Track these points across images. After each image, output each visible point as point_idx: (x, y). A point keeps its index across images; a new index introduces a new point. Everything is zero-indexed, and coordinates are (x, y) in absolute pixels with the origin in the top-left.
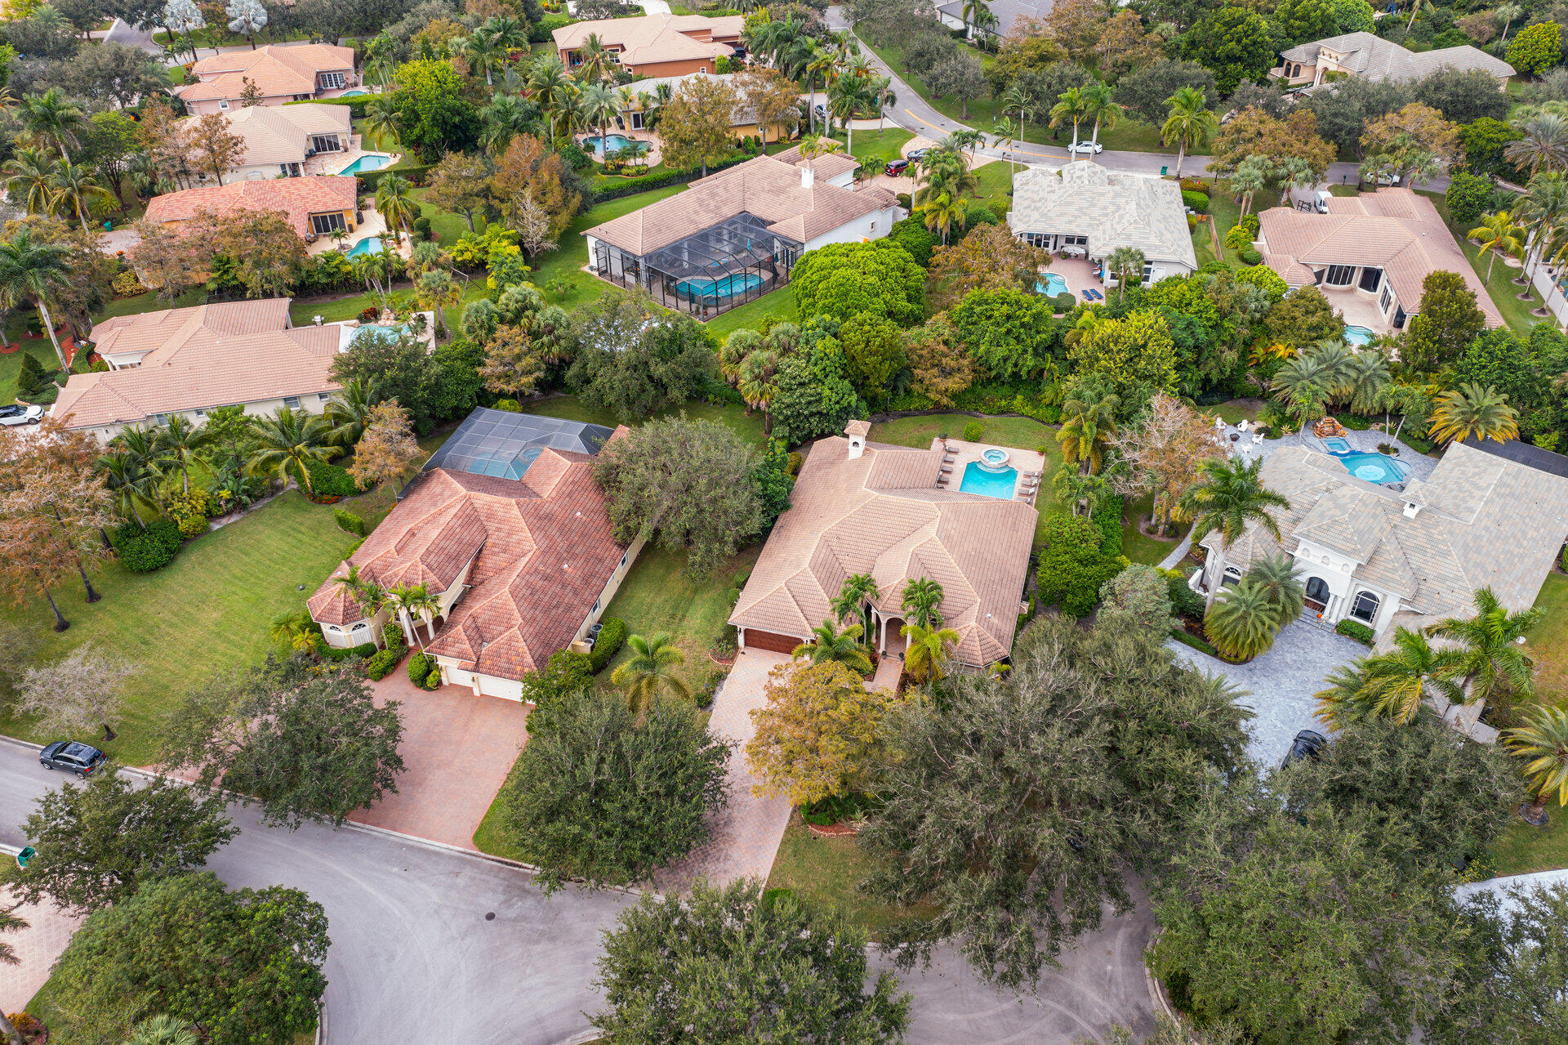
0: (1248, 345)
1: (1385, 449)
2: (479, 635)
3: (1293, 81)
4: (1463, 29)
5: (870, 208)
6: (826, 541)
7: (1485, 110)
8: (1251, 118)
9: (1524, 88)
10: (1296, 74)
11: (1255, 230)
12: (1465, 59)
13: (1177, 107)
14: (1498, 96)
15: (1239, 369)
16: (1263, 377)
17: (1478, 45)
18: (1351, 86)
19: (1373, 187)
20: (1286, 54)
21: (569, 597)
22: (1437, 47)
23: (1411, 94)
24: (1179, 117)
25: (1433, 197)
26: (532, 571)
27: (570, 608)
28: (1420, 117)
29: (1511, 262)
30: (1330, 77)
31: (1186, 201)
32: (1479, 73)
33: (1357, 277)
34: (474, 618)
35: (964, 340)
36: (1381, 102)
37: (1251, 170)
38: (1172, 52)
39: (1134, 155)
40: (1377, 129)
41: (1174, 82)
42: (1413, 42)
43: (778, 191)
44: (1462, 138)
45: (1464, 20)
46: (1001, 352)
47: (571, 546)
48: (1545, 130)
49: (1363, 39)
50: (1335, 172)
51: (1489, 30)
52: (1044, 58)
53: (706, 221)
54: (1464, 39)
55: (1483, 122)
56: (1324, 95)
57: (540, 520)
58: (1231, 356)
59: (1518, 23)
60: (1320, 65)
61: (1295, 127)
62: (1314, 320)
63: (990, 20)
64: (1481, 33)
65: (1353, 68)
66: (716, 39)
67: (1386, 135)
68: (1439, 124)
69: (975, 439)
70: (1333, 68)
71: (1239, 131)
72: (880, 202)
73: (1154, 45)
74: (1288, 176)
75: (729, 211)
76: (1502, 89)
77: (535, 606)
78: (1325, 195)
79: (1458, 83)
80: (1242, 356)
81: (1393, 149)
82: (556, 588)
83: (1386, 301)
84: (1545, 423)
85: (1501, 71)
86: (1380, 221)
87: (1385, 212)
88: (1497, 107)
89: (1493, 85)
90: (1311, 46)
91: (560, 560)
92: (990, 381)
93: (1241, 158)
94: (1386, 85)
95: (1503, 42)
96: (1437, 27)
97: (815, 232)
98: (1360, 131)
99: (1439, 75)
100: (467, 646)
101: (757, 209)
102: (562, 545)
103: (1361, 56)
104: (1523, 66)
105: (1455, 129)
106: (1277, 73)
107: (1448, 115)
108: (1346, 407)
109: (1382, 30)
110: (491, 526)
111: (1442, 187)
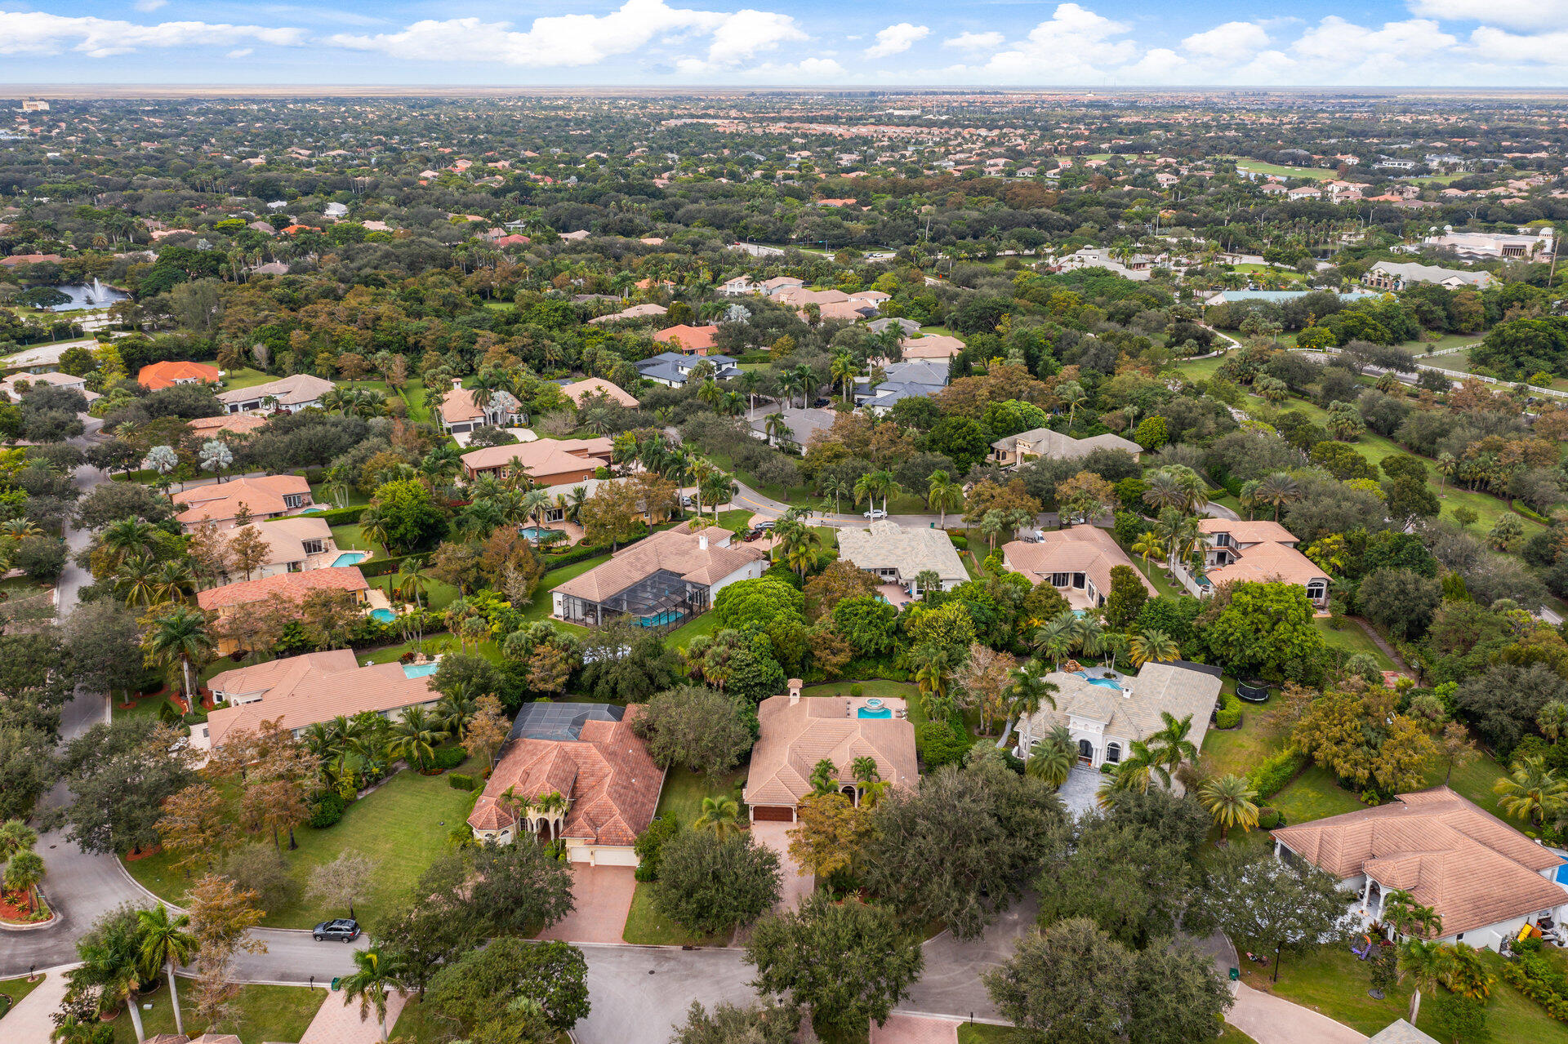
0: (1016, 622)
1: (1108, 676)
2: (594, 823)
3: (1003, 463)
4: (1105, 423)
5: (748, 561)
6: (793, 750)
7: (1128, 473)
8: (984, 486)
9: (1150, 458)
10: (1004, 458)
11: (1002, 558)
12: (1109, 442)
13: (935, 483)
14: (1134, 465)
15: (1013, 636)
16: (1028, 640)
17: (1116, 433)
18: (1044, 463)
19: (1069, 525)
20: (995, 445)
21: (641, 799)
22: (1091, 435)
23: (1080, 466)
24: (937, 489)
25: (1107, 530)
26: (614, 784)
27: (643, 804)
28: (1088, 480)
29: (1161, 566)
30: (1027, 458)
31: (954, 543)
32: (1119, 451)
33: (1071, 581)
34: (587, 814)
35: (842, 630)
36: (1063, 471)
37: (992, 519)
38: (921, 447)
39: (909, 517)
40: (1064, 488)
41: (930, 467)
42: (1075, 433)
43: (685, 553)
44: (1116, 491)
45: (1104, 417)
46: (867, 636)
47: (632, 770)
48: (1165, 483)
49: (1043, 432)
50: (1044, 518)
51: (1122, 423)
52: (838, 456)
53: (638, 576)
54: (1106, 430)
55: (1127, 480)
56: (1026, 470)
57: (610, 755)
58: (1006, 628)
59: (1139, 417)
60: (1019, 451)
61: (1013, 490)
62: (1052, 601)
63: (788, 432)
64: (1117, 425)
65: (1040, 452)
66: (591, 455)
67: (1070, 492)
68: (1100, 483)
69: (858, 694)
70: (1027, 452)
71: (979, 495)
72: (753, 556)
73: (909, 444)
74: (1015, 521)
75: (651, 569)
76: (1136, 460)
77: (624, 803)
78: (1039, 533)
79: (1107, 458)
80: (1013, 629)
81: (1076, 501)
82: (632, 793)
83: (1091, 594)
84: (1195, 649)
85: (1133, 449)
86: (1078, 543)
87: (1080, 539)
88: (1135, 472)
89: (1130, 458)
90: (1010, 439)
91: (629, 778)
92: (860, 657)
93: (984, 512)
94: (1064, 461)
95: (1132, 430)
96: (1088, 423)
97: (717, 578)
98: (1054, 491)
99: (1095, 453)
100: (588, 829)
101: (671, 565)
102: (627, 770)
103: (1044, 444)
104: (1147, 444)
105: (1111, 486)
106: (991, 458)
107: (1105, 477)
108: (1081, 652)
109: (1054, 426)
110: (580, 761)
111: (1111, 524)
